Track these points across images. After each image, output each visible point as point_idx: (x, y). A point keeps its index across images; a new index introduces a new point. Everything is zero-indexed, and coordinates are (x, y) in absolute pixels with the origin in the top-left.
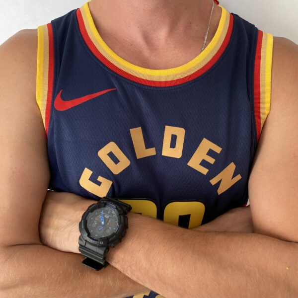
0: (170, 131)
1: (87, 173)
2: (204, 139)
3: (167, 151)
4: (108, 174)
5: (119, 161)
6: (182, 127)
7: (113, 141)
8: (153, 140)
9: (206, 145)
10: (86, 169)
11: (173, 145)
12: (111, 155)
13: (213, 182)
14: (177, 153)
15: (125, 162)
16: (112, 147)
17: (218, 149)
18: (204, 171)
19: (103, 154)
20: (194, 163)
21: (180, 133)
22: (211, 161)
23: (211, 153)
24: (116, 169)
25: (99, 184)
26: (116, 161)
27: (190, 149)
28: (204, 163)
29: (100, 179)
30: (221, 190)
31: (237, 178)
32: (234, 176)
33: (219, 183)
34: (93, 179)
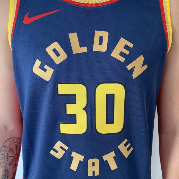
0: (98, 34)
1: (38, 63)
2: (122, 38)
3: (97, 48)
4: (51, 64)
6: (107, 31)
9: (123, 42)
11: (101, 43)
12: (55, 50)
13: (129, 67)
14: (104, 48)
15: (63, 56)
16: (55, 45)
17: (131, 45)
18: (122, 59)
19: (49, 50)
20: (115, 54)
21: (105, 35)
22: (127, 52)
23: (126, 47)
26: (58, 54)
28: (122, 54)
29: (46, 67)
30: (135, 75)
31: (146, 67)
32: (143, 65)
33: (133, 69)
34: (42, 67)
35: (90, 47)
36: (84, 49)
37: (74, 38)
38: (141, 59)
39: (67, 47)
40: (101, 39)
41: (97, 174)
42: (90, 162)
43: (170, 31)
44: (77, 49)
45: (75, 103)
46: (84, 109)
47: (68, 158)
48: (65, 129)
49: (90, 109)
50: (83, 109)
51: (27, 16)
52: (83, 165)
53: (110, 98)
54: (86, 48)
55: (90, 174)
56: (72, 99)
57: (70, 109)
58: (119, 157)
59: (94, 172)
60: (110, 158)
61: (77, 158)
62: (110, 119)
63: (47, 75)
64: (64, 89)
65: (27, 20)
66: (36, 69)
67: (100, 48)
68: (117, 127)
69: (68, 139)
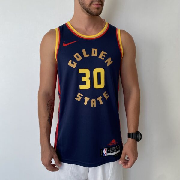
0: (93, 50)
1: (71, 61)
2: (102, 51)
3: (93, 55)
4: (76, 61)
8: (89, 52)
9: (103, 53)
11: (94, 53)
12: (77, 56)
13: (106, 62)
14: (96, 55)
15: (81, 58)
16: (77, 54)
17: (106, 54)
18: (103, 59)
19: (75, 56)
20: (100, 57)
21: (96, 50)
22: (105, 56)
23: (104, 54)
24: (78, 60)
25: (73, 64)
26: (78, 58)
27: (99, 54)
28: (103, 57)
29: (74, 63)
30: (108, 65)
31: (112, 62)
32: (111, 61)
33: (107, 62)
34: (72, 63)
35: (91, 54)
36: (88, 56)
37: (84, 51)
38: (110, 59)
39: (82, 55)
40: (95, 51)
41: (95, 106)
42: (92, 100)
43: (122, 48)
44: (86, 55)
45: (85, 76)
46: (89, 79)
47: (83, 100)
48: (82, 87)
49: (91, 79)
51: (64, 43)
52: (89, 102)
53: (99, 74)
54: (89, 55)
55: (92, 106)
56: (84, 75)
57: (84, 79)
58: (103, 99)
59: (94, 105)
60: (100, 99)
61: (87, 99)
62: (99, 83)
63: (74, 66)
64: (81, 71)
65: (65, 45)
66: (70, 64)
68: (102, 86)
69: (83, 92)
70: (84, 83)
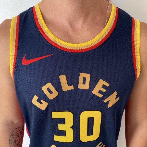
0: (82, 75)
2: (100, 79)
3: (81, 86)
5: (52, 93)
6: (89, 74)
7: (50, 82)
9: (101, 82)
10: (35, 96)
11: (84, 83)
12: (48, 89)
13: (105, 101)
14: (86, 87)
15: (55, 94)
16: (49, 85)
17: (107, 85)
18: (101, 96)
19: (44, 89)
20: (95, 92)
21: (88, 76)
22: (104, 91)
23: (104, 87)
24: (51, 97)
27: (93, 85)
28: (100, 92)
29: (42, 101)
32: (116, 98)
33: (108, 102)
34: (39, 101)
35: (76, 85)
36: (72, 88)
37: (63, 79)
39: (58, 86)
40: (84, 79)
44: (66, 87)
45: (64, 123)
49: (76, 128)
50: (71, 128)
53: (91, 121)
56: (63, 121)
63: (43, 106)
64: (56, 115)
65: (25, 62)
66: (35, 101)
67: (84, 86)
70: (63, 133)
